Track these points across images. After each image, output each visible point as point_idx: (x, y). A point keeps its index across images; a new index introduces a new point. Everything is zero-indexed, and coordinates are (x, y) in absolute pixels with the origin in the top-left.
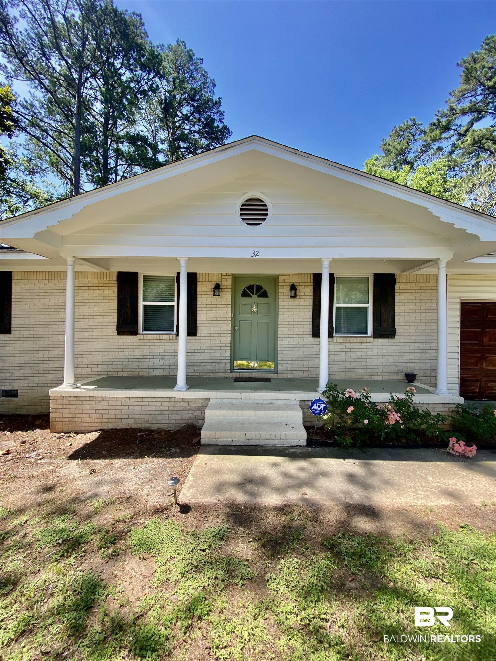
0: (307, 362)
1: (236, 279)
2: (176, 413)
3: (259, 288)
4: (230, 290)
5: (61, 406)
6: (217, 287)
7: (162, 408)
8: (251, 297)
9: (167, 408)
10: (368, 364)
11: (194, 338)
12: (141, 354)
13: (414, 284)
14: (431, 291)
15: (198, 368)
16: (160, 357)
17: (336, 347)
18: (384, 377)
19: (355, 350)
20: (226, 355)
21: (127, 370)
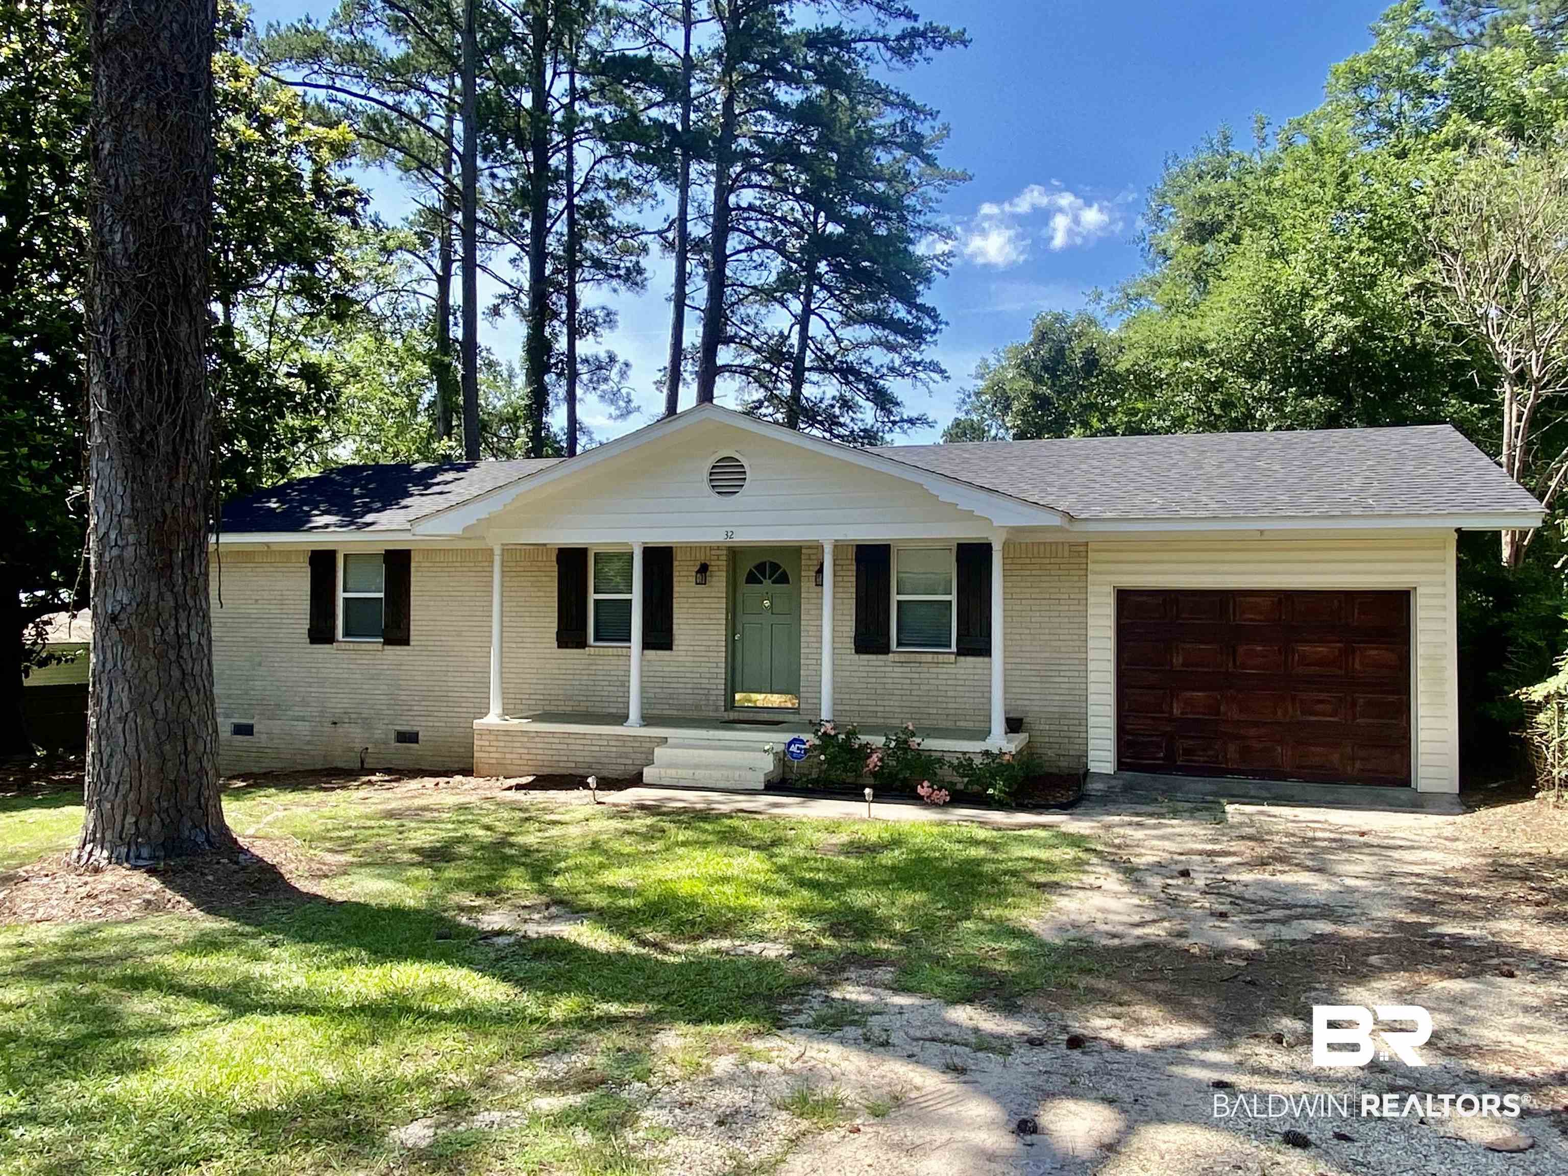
0: (847, 696)
1: (735, 554)
2: (626, 755)
3: (775, 567)
4: (724, 574)
5: (487, 743)
6: (704, 569)
7: (608, 749)
8: (761, 582)
9: (614, 749)
10: (950, 700)
11: (667, 652)
12: (591, 678)
13: (1028, 561)
14: (1060, 572)
15: (676, 702)
16: (618, 684)
17: (896, 669)
18: (977, 724)
19: (928, 675)
20: (718, 681)
21: (571, 703)
